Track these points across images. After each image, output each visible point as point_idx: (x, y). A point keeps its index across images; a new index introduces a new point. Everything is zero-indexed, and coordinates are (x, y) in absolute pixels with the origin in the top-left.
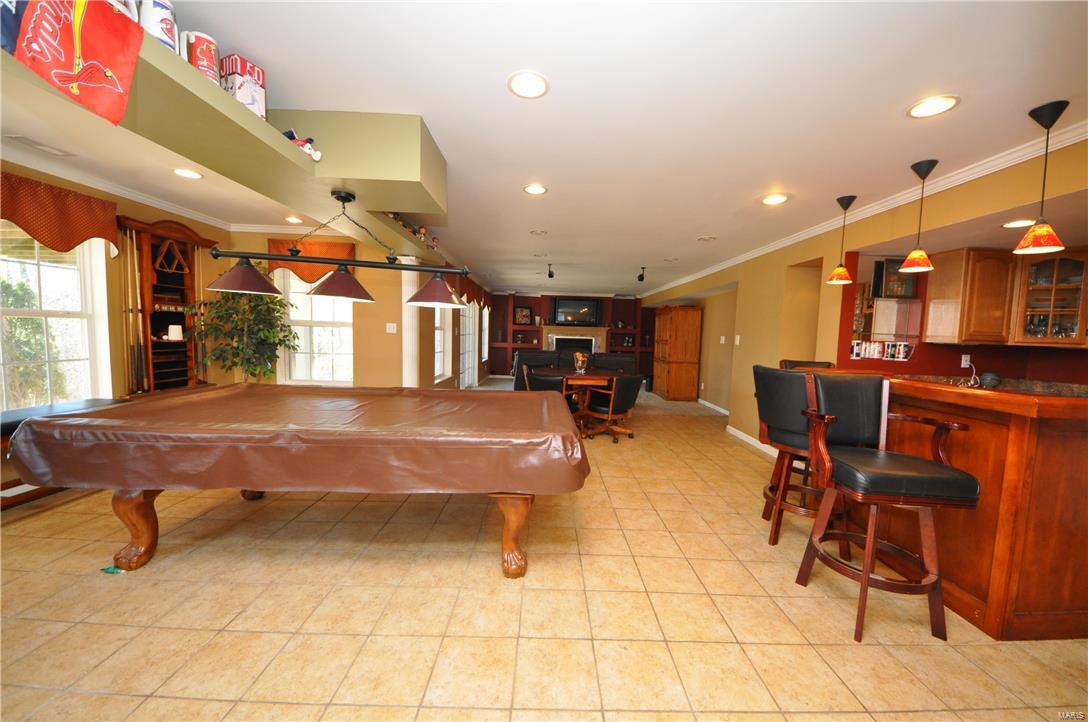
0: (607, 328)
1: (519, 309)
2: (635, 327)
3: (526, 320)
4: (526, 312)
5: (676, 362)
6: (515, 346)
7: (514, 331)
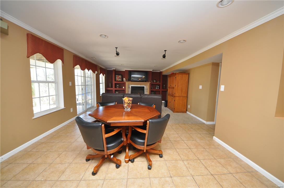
0: (150, 82)
1: (117, 76)
2: (160, 82)
3: (120, 80)
4: (120, 76)
5: (178, 97)
6: (116, 89)
7: (115, 84)
